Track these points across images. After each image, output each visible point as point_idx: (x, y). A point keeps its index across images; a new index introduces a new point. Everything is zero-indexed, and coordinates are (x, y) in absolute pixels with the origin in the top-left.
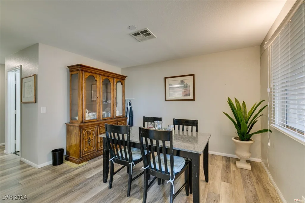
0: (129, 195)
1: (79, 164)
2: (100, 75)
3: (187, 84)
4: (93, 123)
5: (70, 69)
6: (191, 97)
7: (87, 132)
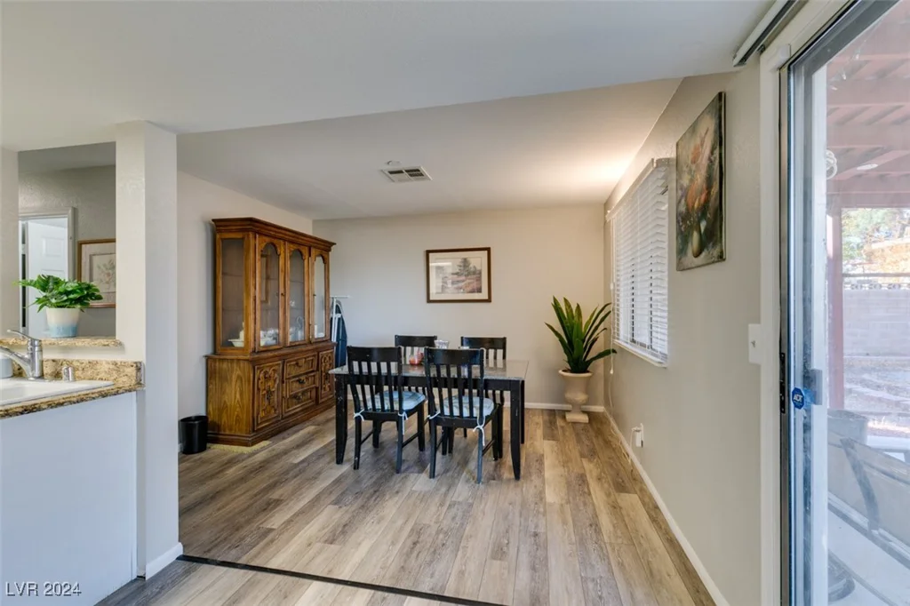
0: (398, 471)
1: (252, 445)
2: (285, 240)
3: (475, 267)
4: (276, 353)
5: (217, 226)
6: (484, 295)
7: (266, 373)
